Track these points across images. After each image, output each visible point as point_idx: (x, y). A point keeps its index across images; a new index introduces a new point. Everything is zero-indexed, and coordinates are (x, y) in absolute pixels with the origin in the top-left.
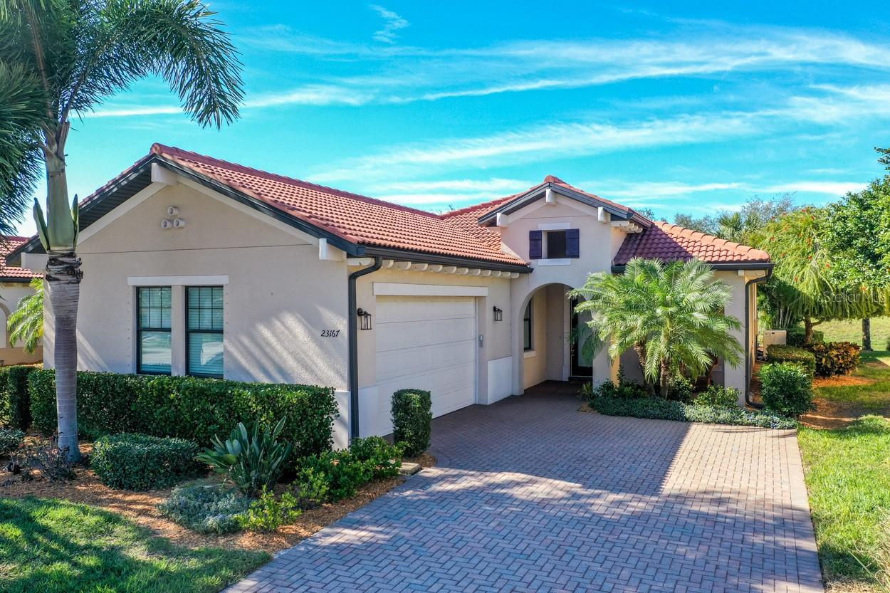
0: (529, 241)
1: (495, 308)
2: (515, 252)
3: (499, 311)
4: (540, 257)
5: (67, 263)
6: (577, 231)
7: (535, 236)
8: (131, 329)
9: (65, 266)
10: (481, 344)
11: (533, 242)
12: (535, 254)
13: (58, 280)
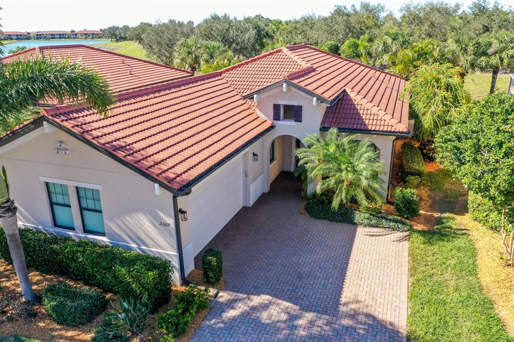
0: (273, 110)
1: (254, 153)
2: (265, 115)
3: (256, 155)
4: (279, 120)
5: (7, 207)
6: (301, 107)
7: (276, 107)
8: (47, 204)
9: (6, 208)
10: (246, 175)
11: (275, 111)
12: (276, 117)
13: (3, 217)
